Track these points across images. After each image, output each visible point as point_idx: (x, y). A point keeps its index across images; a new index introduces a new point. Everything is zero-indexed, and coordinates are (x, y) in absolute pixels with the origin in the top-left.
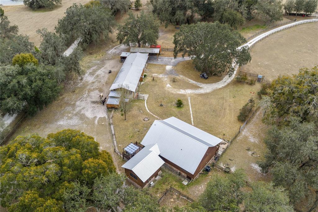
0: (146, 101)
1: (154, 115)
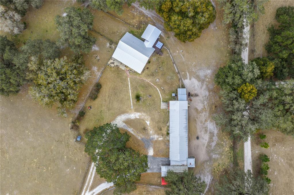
0: (162, 101)
1: (153, 85)
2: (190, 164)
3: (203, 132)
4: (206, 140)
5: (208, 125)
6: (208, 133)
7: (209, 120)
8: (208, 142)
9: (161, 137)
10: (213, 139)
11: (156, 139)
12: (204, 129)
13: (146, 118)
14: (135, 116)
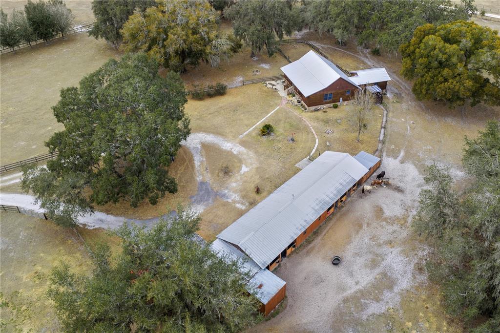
0: (308, 157)
2: (260, 286)
3: (361, 261)
4: (357, 283)
5: (391, 256)
6: (378, 270)
7: (399, 249)
8: (361, 291)
9: (242, 204)
10: (381, 293)
11: (230, 201)
12: (370, 256)
13: (249, 161)
14: (231, 149)
